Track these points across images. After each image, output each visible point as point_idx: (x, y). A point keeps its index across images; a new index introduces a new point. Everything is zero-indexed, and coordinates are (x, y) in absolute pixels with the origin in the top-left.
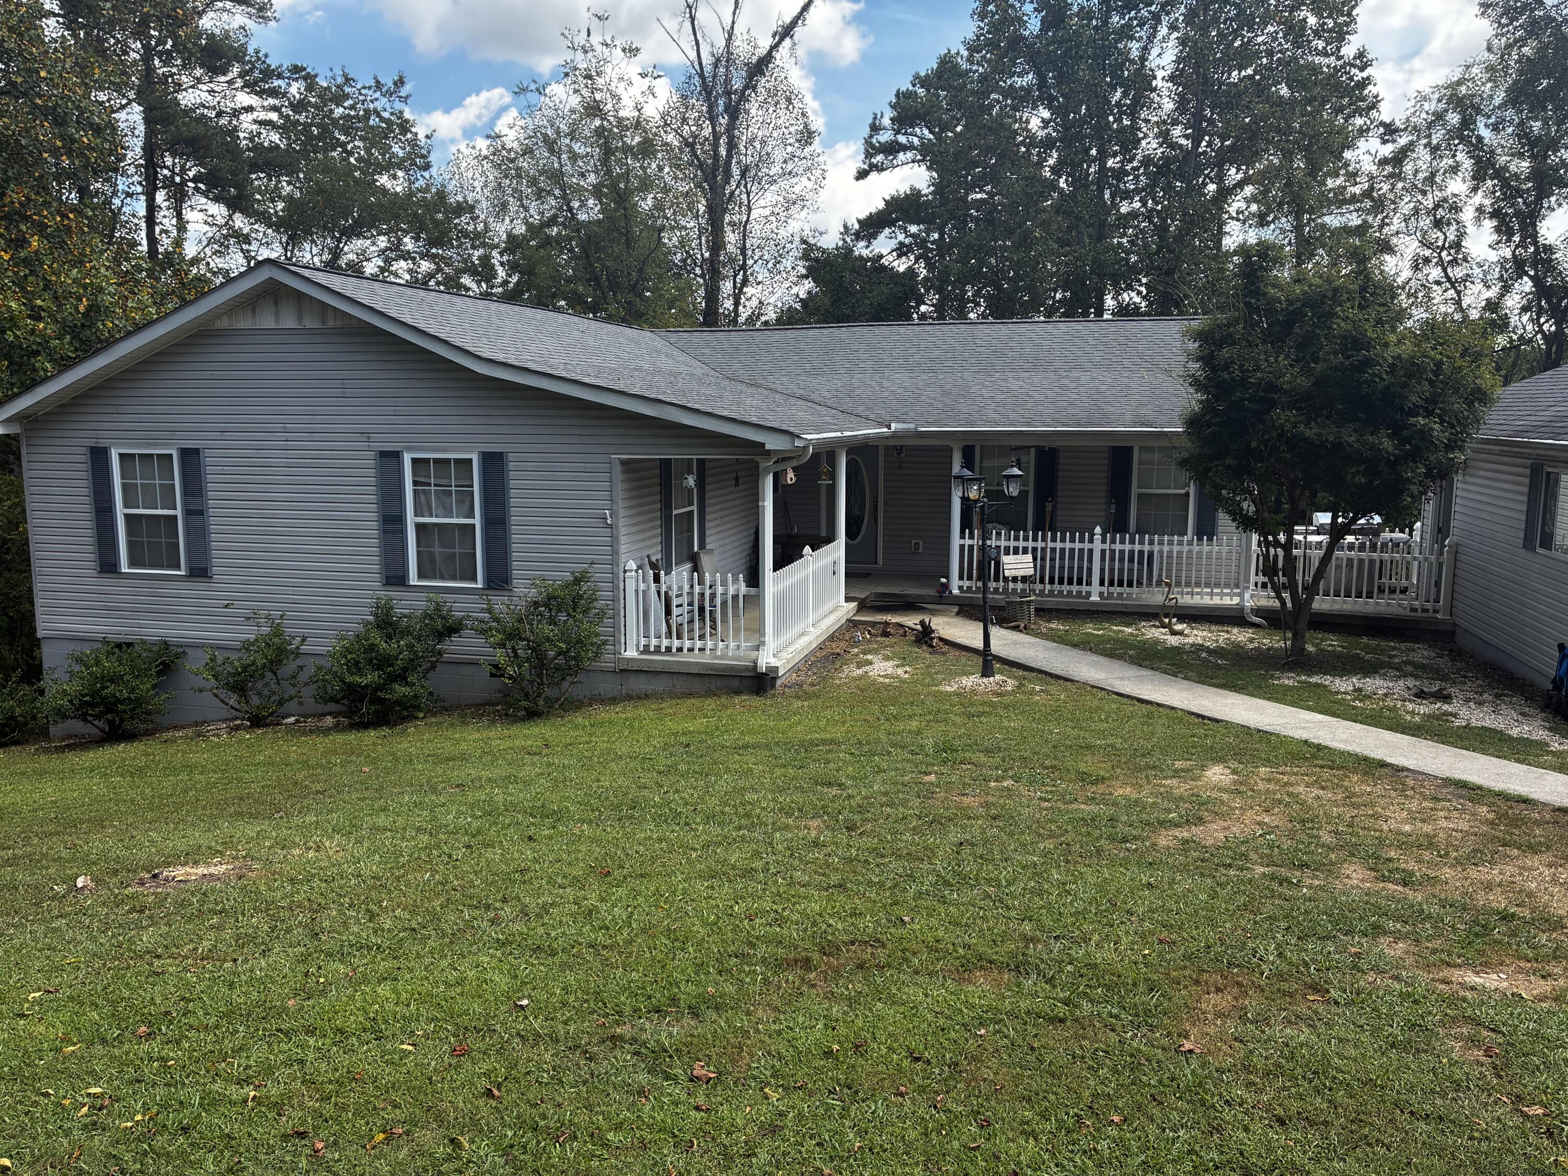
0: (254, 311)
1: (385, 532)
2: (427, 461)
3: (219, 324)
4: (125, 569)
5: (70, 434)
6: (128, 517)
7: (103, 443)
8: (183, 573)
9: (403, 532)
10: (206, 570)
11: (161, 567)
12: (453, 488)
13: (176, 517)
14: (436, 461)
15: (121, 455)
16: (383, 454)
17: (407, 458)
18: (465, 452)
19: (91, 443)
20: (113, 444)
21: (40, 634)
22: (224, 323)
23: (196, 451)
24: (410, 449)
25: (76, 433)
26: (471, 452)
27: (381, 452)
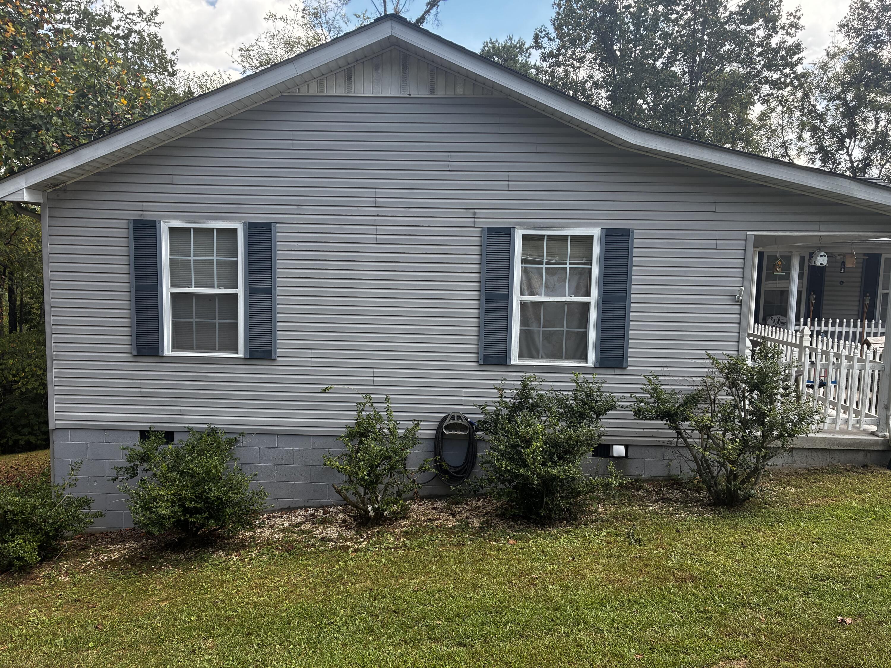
0: (349, 78)
1: (487, 311)
2: (540, 238)
3: (304, 91)
4: (168, 351)
5: (107, 205)
6: (174, 296)
7: (149, 216)
8: (241, 355)
9: (507, 312)
10: (270, 352)
11: (212, 349)
12: (568, 266)
13: (236, 296)
14: (551, 238)
15: (172, 229)
16: (491, 231)
17: (518, 235)
18: (586, 228)
19: (135, 215)
20: (165, 217)
21: (53, 424)
22: (313, 89)
23: (267, 227)
24: (522, 225)
25: (116, 205)
26: (593, 229)
27: (489, 228)
